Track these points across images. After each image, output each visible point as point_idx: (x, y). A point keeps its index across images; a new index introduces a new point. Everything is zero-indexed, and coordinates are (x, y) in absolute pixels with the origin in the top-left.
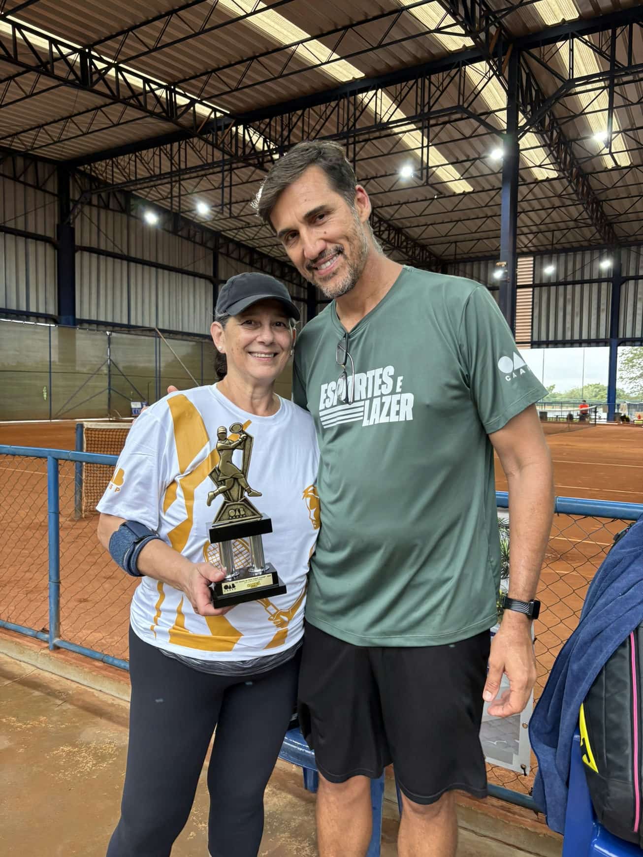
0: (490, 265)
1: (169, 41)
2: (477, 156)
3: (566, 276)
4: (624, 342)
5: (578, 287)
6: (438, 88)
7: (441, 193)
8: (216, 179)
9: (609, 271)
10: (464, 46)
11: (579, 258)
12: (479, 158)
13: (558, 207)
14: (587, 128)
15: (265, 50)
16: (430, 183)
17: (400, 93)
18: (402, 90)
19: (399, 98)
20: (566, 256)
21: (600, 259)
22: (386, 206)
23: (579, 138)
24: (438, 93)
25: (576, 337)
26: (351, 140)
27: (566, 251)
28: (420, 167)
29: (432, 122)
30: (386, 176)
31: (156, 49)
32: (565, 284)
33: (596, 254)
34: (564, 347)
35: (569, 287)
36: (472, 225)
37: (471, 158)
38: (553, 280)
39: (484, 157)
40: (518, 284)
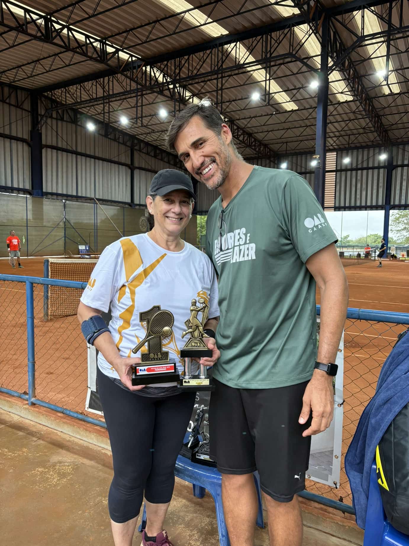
0: (308, 157)
1: (102, 10)
2: (301, 86)
3: (357, 165)
4: (394, 207)
5: (365, 172)
6: (276, 41)
7: (277, 110)
8: (133, 101)
9: (385, 161)
10: (293, 14)
11: (366, 153)
12: (302, 88)
13: (353, 120)
14: (372, 68)
15: (164, 16)
16: (270, 103)
17: (252, 45)
18: (253, 43)
19: (251, 48)
20: (358, 151)
21: (380, 153)
22: (242, 119)
23: (367, 74)
24: (276, 44)
25: (363, 204)
26: (220, 76)
27: (357, 148)
28: (264, 93)
29: (272, 64)
30: (242, 99)
31: (94, 16)
32: (357, 169)
33: (377, 151)
34: (355, 210)
35: (359, 172)
36: (297, 132)
37: (297, 87)
38: (349, 167)
39: (306, 87)
40: (326, 170)
